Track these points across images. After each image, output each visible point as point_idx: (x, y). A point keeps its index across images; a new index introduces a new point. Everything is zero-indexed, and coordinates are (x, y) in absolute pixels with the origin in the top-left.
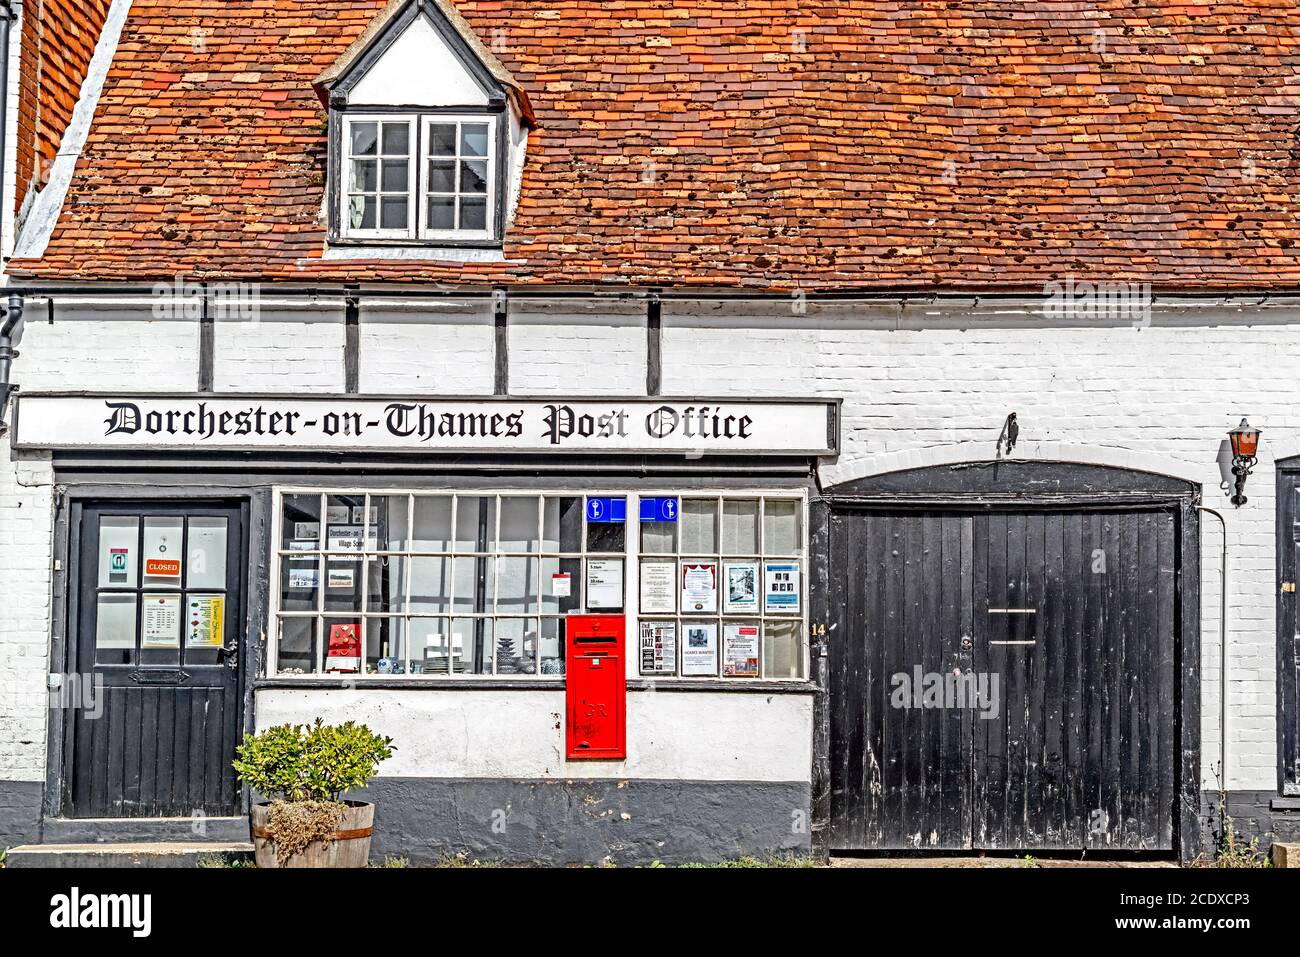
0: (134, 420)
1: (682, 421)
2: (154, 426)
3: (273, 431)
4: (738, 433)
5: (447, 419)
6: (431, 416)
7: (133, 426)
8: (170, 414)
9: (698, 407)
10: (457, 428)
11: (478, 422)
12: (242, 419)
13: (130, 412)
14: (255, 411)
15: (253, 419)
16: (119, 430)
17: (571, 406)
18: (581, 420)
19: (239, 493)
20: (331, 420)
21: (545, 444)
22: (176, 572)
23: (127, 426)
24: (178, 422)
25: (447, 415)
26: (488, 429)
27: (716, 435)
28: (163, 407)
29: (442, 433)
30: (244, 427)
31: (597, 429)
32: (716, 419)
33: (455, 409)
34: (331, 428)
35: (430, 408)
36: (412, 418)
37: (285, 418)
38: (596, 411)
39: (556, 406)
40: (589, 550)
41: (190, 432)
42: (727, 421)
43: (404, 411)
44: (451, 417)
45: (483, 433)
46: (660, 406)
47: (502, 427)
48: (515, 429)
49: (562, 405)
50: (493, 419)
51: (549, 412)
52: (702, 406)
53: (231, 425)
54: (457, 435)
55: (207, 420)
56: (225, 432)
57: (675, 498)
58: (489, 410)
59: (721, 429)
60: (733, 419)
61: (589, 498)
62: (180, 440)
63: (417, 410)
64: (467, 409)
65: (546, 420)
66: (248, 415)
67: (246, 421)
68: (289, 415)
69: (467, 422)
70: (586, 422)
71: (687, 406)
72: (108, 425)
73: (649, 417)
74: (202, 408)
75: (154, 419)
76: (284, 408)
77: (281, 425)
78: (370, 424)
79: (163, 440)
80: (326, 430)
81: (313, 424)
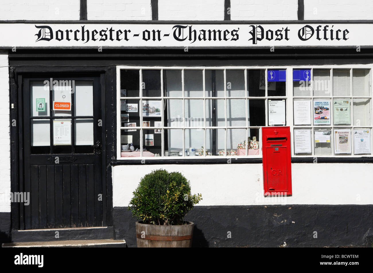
0: (49, 34)
1: (316, 32)
2: (60, 37)
3: (118, 39)
4: (342, 38)
5: (202, 33)
6: (195, 31)
7: (49, 37)
8: (67, 31)
9: (323, 25)
10: (207, 37)
11: (217, 34)
12: (103, 33)
13: (47, 30)
14: (109, 29)
15: (108, 33)
16: (43, 39)
17: (262, 25)
18: (267, 32)
19: (100, 69)
20: (146, 33)
21: (250, 44)
22: (69, 108)
23: (46, 37)
24: (71, 35)
25: (202, 30)
26: (222, 37)
27: (332, 39)
28: (64, 28)
29: (200, 39)
30: (104, 37)
31: (275, 37)
32: (332, 31)
33: (206, 27)
34: (147, 37)
35: (194, 27)
36: (185, 32)
37: (124, 33)
38: (274, 28)
39: (255, 25)
40: (269, 95)
41: (77, 40)
42: (337, 32)
43: (182, 29)
44: (204, 31)
45: (220, 39)
46: (305, 25)
47: (229, 36)
48: (235, 37)
49: (258, 25)
50: (225, 32)
51: (252, 28)
52: (325, 25)
53: (97, 36)
54: (207, 40)
55: (86, 34)
56: (95, 40)
57: (310, 69)
58: (223, 28)
59: (334, 36)
60: (340, 31)
61: (269, 70)
62: (72, 44)
63: (188, 28)
64: (212, 27)
65: (250, 32)
66: (106, 31)
67: (105, 35)
68: (126, 31)
69: (212, 34)
70: (270, 33)
71: (318, 25)
72: (37, 37)
73: (300, 31)
74: (83, 28)
75: (59, 33)
76: (123, 27)
77: (122, 36)
78: (165, 35)
79: (64, 44)
80: (144, 38)
81: (138, 35)
